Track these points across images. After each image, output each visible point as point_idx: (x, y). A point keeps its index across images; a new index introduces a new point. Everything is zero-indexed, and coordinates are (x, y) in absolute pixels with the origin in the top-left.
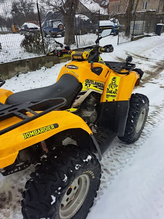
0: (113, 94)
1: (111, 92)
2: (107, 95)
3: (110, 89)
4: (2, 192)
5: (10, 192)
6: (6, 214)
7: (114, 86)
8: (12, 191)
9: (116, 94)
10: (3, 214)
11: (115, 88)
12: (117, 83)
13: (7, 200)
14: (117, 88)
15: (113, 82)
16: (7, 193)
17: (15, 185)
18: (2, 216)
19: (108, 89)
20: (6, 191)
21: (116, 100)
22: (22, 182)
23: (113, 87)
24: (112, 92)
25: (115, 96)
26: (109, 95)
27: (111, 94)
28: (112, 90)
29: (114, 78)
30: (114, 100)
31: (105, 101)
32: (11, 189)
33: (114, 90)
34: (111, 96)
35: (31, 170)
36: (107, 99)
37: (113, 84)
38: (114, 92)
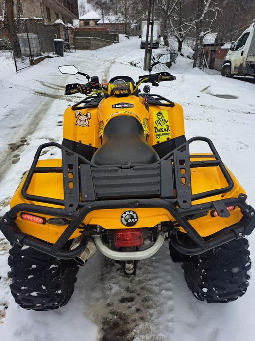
0: (165, 132)
1: (161, 130)
2: (157, 135)
3: (159, 127)
4: (102, 320)
5: (113, 313)
6: (143, 332)
7: (163, 122)
8: (114, 308)
9: (168, 132)
10: (140, 334)
11: (166, 124)
12: (166, 118)
13: (121, 322)
14: (168, 124)
15: (160, 117)
16: (110, 316)
17: (108, 301)
18: (143, 337)
19: (155, 127)
20: (106, 316)
21: (170, 138)
22: (113, 291)
23: (162, 124)
24: (163, 130)
25: (169, 134)
26: (160, 135)
27: (162, 133)
28: (162, 127)
29: (159, 113)
30: (168, 139)
31: (156, 143)
32: (110, 309)
33: (164, 127)
34: (163, 134)
35: (104, 273)
36: (158, 140)
37: (161, 120)
38: (165, 130)
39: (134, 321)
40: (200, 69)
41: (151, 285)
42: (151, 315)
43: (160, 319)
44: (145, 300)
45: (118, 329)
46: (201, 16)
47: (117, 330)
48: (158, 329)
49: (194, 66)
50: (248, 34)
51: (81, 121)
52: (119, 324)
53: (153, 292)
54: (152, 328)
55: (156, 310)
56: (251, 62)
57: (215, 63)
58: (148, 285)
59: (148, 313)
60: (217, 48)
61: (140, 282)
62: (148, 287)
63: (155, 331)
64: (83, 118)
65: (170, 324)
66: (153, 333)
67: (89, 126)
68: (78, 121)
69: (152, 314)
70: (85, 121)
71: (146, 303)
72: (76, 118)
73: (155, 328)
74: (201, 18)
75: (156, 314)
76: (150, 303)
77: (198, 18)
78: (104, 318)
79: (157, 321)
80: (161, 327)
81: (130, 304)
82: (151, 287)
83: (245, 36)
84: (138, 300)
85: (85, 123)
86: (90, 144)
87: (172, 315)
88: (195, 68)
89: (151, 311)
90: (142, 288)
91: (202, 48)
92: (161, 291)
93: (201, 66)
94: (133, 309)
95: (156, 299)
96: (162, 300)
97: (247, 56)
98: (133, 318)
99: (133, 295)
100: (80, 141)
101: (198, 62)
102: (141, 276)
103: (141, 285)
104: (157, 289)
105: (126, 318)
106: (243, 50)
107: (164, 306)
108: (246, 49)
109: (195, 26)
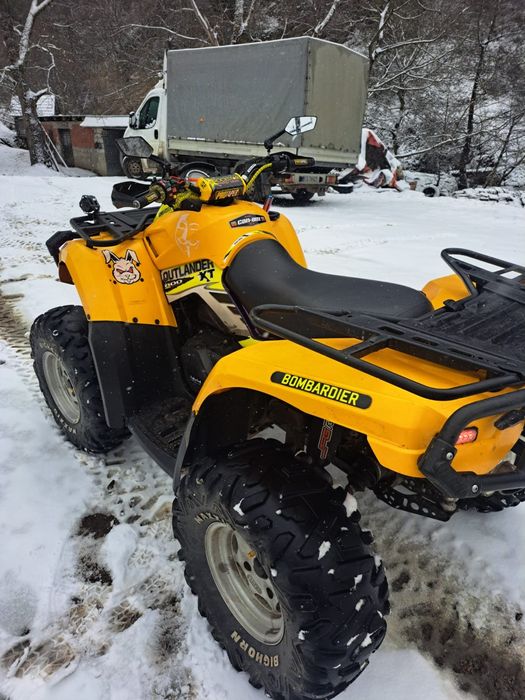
39: (443, 602)
40: (49, 166)
41: (408, 538)
42: (455, 578)
43: (472, 574)
44: (423, 564)
45: (436, 631)
46: (18, 56)
47: (436, 635)
48: (483, 589)
49: (34, 162)
50: (156, 99)
51: (122, 272)
52: (428, 625)
53: (419, 547)
54: (477, 594)
55: (452, 567)
56: (178, 150)
57: (75, 155)
58: (403, 540)
59: (448, 579)
60: (70, 125)
61: (389, 543)
62: (406, 542)
63: (483, 596)
64: (124, 265)
65: (489, 571)
66: (484, 598)
67: (142, 280)
68: (116, 274)
69: (453, 576)
70: (131, 269)
71: (430, 568)
72: (110, 266)
73: (478, 591)
74: (20, 62)
75: (460, 573)
76: (434, 563)
77: (13, 62)
78: (402, 634)
79: (469, 580)
80: (483, 583)
81: (412, 584)
82: (411, 540)
83: (153, 103)
84: (413, 570)
85: (132, 276)
86: (157, 321)
87: (479, 558)
88: (36, 165)
89: (448, 572)
90: (400, 551)
91: (39, 125)
92: (429, 536)
93: (48, 162)
94: (424, 587)
95: (434, 552)
96: (444, 549)
97: (168, 140)
98: (438, 600)
99: (400, 568)
100: (135, 320)
101: (40, 153)
102: (380, 534)
103: (395, 547)
104: (421, 539)
105: (427, 608)
106: (156, 128)
107: (455, 553)
108: (161, 127)
109: (11, 78)
